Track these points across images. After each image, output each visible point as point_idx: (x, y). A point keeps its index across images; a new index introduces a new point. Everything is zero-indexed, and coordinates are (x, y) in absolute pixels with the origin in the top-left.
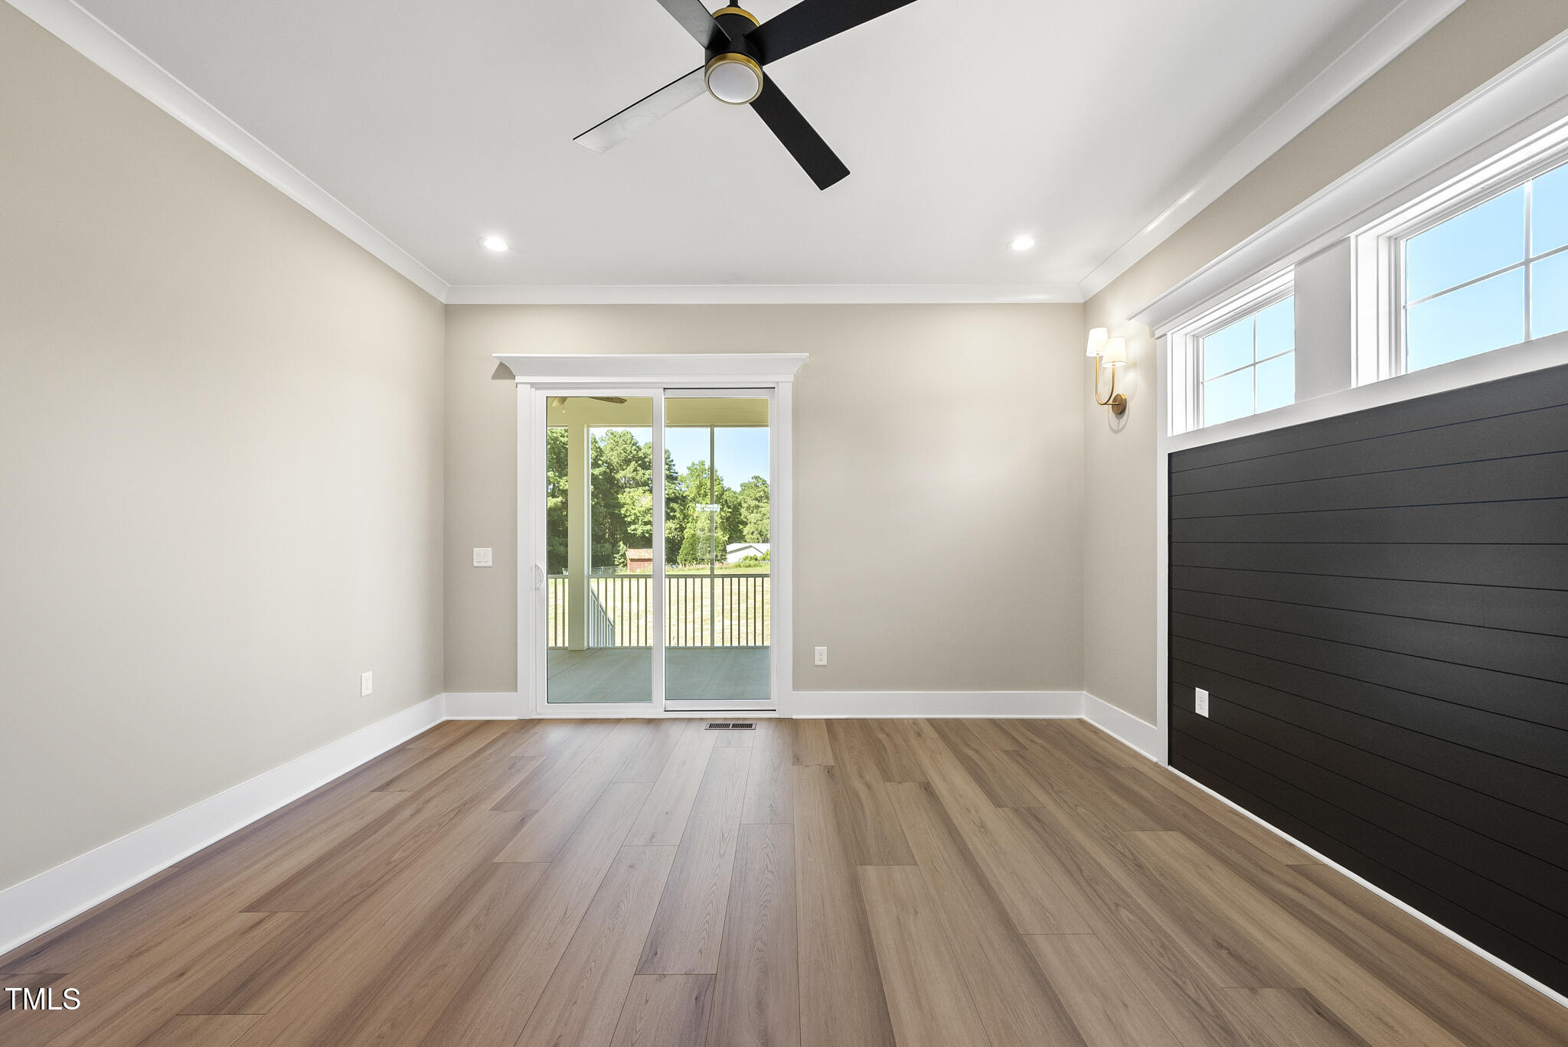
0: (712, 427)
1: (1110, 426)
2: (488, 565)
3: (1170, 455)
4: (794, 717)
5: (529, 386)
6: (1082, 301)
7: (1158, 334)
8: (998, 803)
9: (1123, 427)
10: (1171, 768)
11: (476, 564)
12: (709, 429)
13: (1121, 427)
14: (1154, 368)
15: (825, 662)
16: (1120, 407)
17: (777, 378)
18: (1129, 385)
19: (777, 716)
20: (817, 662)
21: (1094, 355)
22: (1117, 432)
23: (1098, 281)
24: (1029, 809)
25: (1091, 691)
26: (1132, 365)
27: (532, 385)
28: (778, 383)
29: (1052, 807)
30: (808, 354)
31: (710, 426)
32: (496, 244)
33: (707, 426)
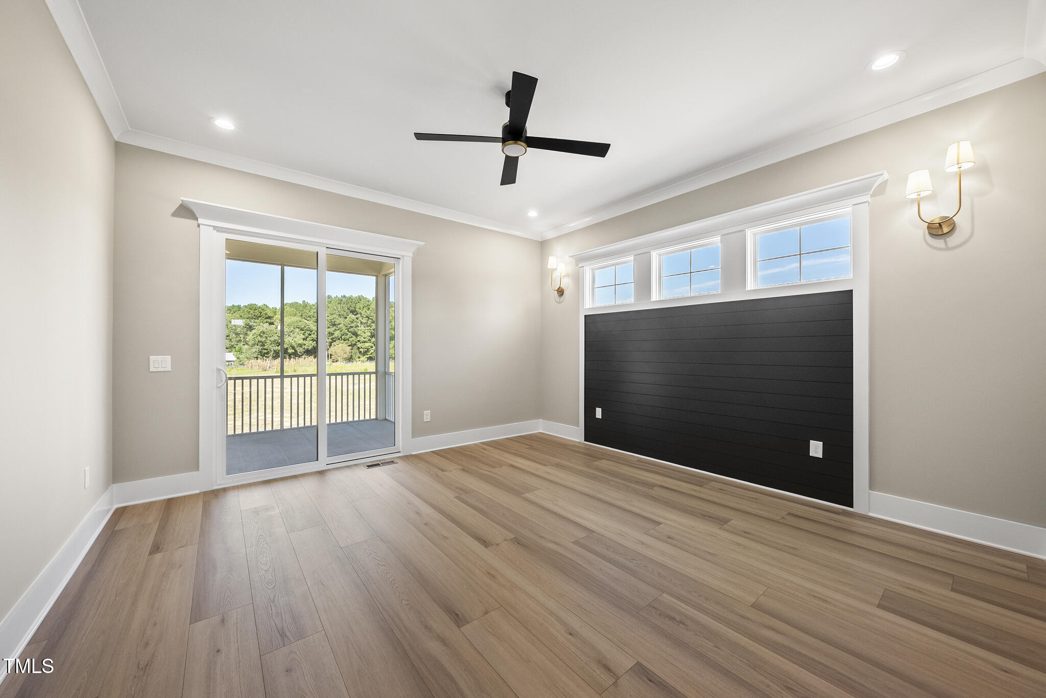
0: (283, 266)
1: (555, 300)
2: (166, 370)
3: (585, 316)
4: (413, 453)
5: (212, 228)
6: (540, 241)
7: (580, 265)
8: (545, 465)
9: (561, 302)
10: (586, 442)
11: (152, 369)
12: (280, 267)
13: (561, 301)
14: (578, 279)
15: (429, 420)
16: (561, 292)
17: (403, 253)
18: (566, 283)
19: (403, 455)
20: (425, 420)
21: (551, 268)
22: (559, 303)
23: (550, 235)
24: (556, 464)
25: (543, 419)
26: (568, 275)
27: (215, 228)
28: (403, 256)
29: (562, 462)
30: (424, 243)
31: (281, 265)
32: (224, 124)
33: (278, 265)
